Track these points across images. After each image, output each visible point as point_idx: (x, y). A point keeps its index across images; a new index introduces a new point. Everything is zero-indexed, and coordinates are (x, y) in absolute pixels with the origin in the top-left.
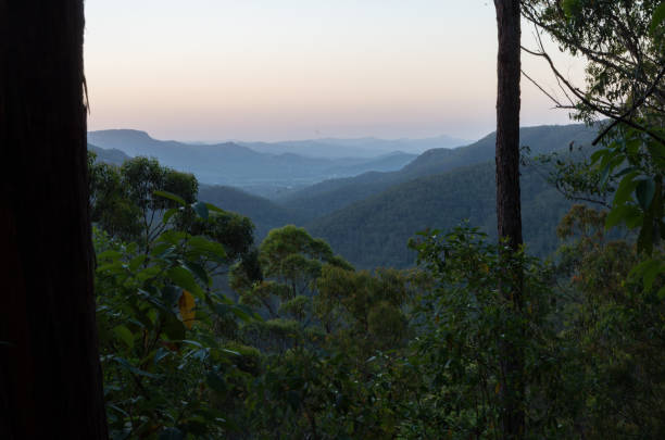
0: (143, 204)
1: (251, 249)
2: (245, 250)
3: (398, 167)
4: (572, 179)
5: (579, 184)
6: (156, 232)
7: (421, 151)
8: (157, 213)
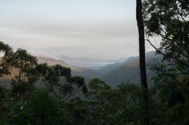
0: (58, 75)
1: (84, 85)
2: (83, 85)
3: (123, 61)
4: (155, 68)
5: (157, 69)
6: (62, 81)
7: (128, 58)
8: (62, 77)
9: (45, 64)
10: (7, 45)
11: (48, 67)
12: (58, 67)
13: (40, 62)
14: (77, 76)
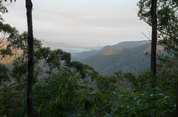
0: (59, 59)
8: (62, 61)
9: (48, 48)
10: (14, 28)
11: (51, 51)
12: (59, 52)
13: (43, 46)
14: (76, 61)
